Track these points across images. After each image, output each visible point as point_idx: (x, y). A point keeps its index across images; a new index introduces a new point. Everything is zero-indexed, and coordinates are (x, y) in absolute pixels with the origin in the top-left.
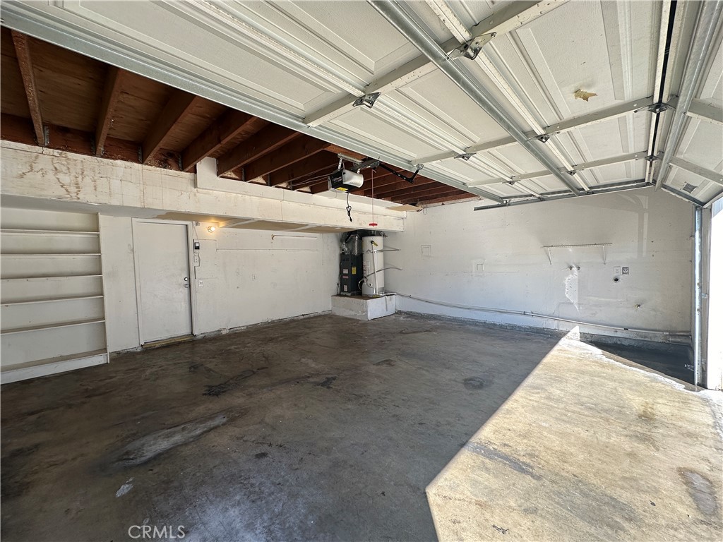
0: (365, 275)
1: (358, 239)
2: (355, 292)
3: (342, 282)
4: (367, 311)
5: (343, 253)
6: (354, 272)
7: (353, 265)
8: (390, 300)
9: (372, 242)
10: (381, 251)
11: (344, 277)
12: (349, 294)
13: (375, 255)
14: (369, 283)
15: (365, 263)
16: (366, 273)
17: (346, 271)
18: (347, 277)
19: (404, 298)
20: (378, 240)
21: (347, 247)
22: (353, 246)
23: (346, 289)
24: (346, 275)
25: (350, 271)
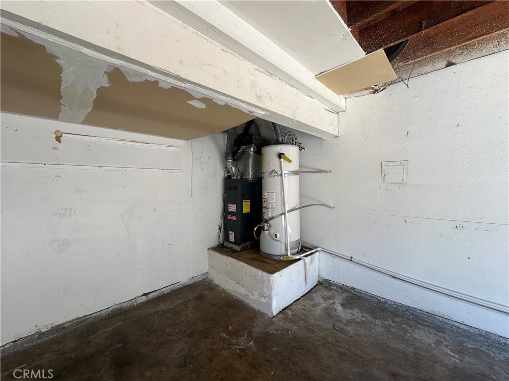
0: (266, 217)
1: (255, 152)
2: (248, 244)
3: (227, 226)
4: (270, 298)
5: (229, 177)
6: (247, 208)
7: (244, 197)
8: (312, 262)
9: (280, 156)
10: (295, 173)
11: (229, 217)
12: (237, 248)
13: (286, 180)
14: (273, 231)
15: (265, 194)
16: (268, 213)
17: (232, 208)
18: (235, 218)
19: (337, 260)
20: (291, 151)
21: (236, 166)
22: (247, 166)
23: (232, 237)
24: (232, 214)
25: (240, 207)
